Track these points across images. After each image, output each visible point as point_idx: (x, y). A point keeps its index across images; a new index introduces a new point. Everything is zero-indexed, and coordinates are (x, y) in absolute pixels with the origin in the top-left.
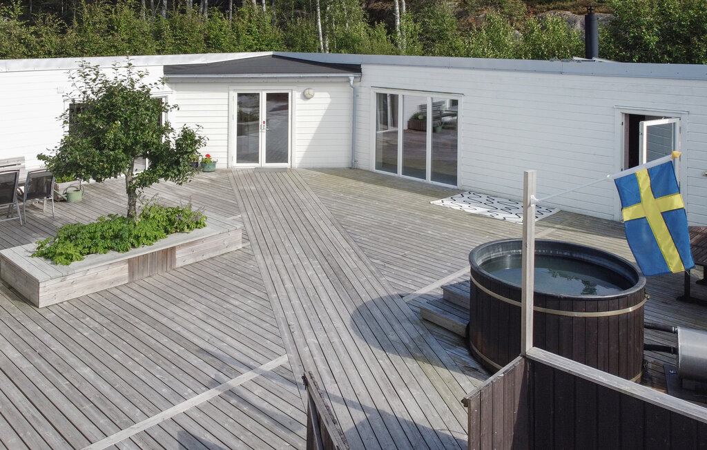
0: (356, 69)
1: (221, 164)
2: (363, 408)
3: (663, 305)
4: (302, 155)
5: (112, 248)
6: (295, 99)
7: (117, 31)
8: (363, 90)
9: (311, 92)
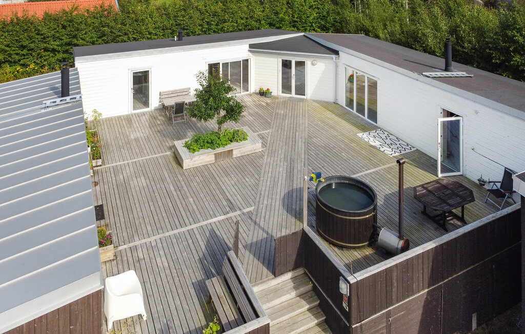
0: (336, 52)
1: (274, 94)
2: (267, 233)
5: (209, 148)
8: (340, 64)
9: (315, 62)
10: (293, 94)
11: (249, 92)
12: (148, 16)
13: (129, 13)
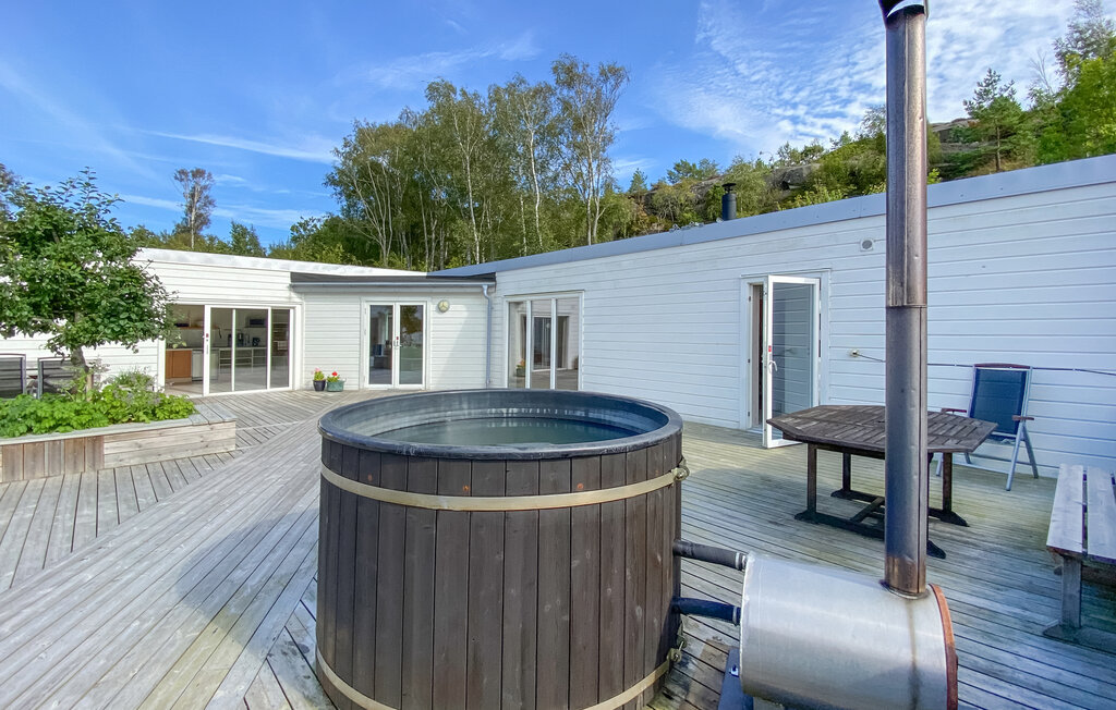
0: (490, 277)
1: (346, 387)
3: (769, 525)
4: (437, 375)
6: (430, 310)
8: (498, 301)
9: (446, 304)
10: (396, 383)
11: (289, 388)
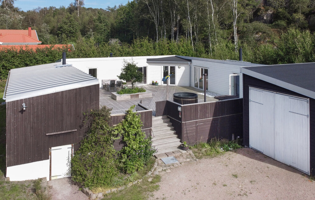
0: (190, 61)
1: (159, 84)
4: (178, 82)
5: (128, 93)
6: (177, 68)
7: (143, 47)
8: (192, 66)
9: (180, 66)
10: (169, 84)
11: (147, 84)
12: (92, 52)
13: (81, 50)
